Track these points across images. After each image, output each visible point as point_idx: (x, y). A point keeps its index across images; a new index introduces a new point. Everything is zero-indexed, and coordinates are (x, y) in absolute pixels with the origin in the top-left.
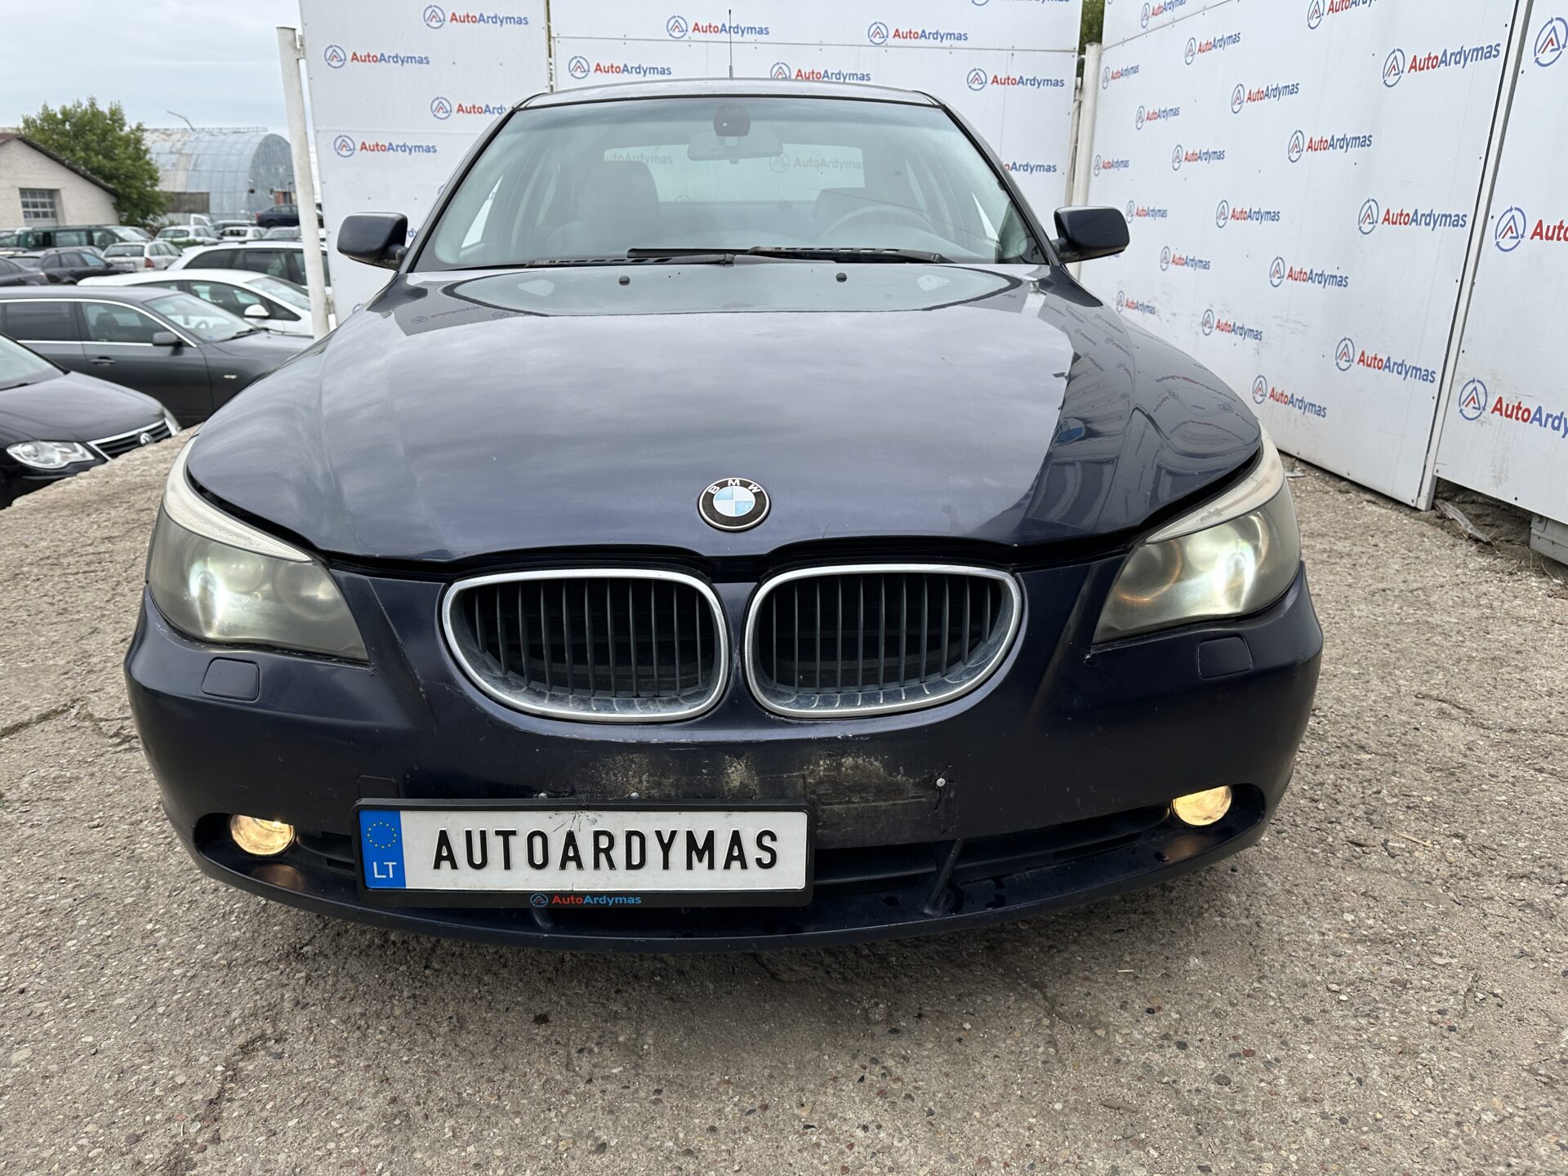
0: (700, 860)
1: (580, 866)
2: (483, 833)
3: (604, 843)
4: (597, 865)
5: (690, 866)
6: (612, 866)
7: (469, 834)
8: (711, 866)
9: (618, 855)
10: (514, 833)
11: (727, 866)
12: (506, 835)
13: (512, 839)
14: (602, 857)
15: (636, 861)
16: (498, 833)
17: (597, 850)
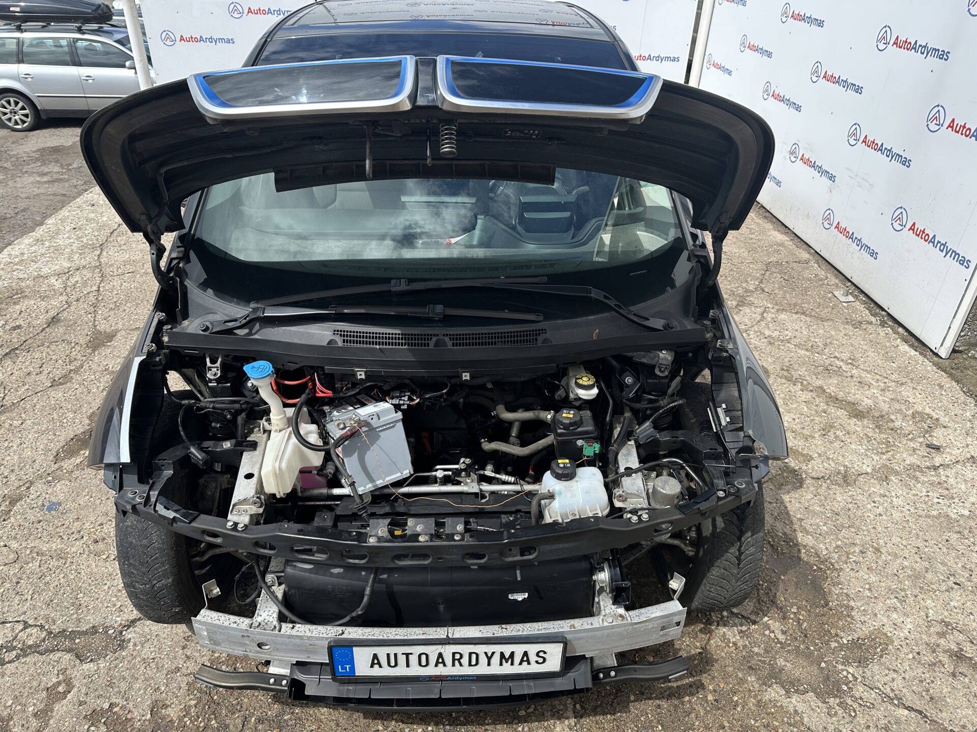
0: (507, 662)
1: (445, 665)
2: (396, 655)
3: (457, 656)
4: (453, 665)
5: (501, 664)
6: (461, 665)
7: (388, 655)
8: (512, 664)
9: (465, 661)
10: (411, 654)
11: (520, 664)
13: (410, 656)
14: (457, 662)
15: (474, 662)
17: (454, 660)
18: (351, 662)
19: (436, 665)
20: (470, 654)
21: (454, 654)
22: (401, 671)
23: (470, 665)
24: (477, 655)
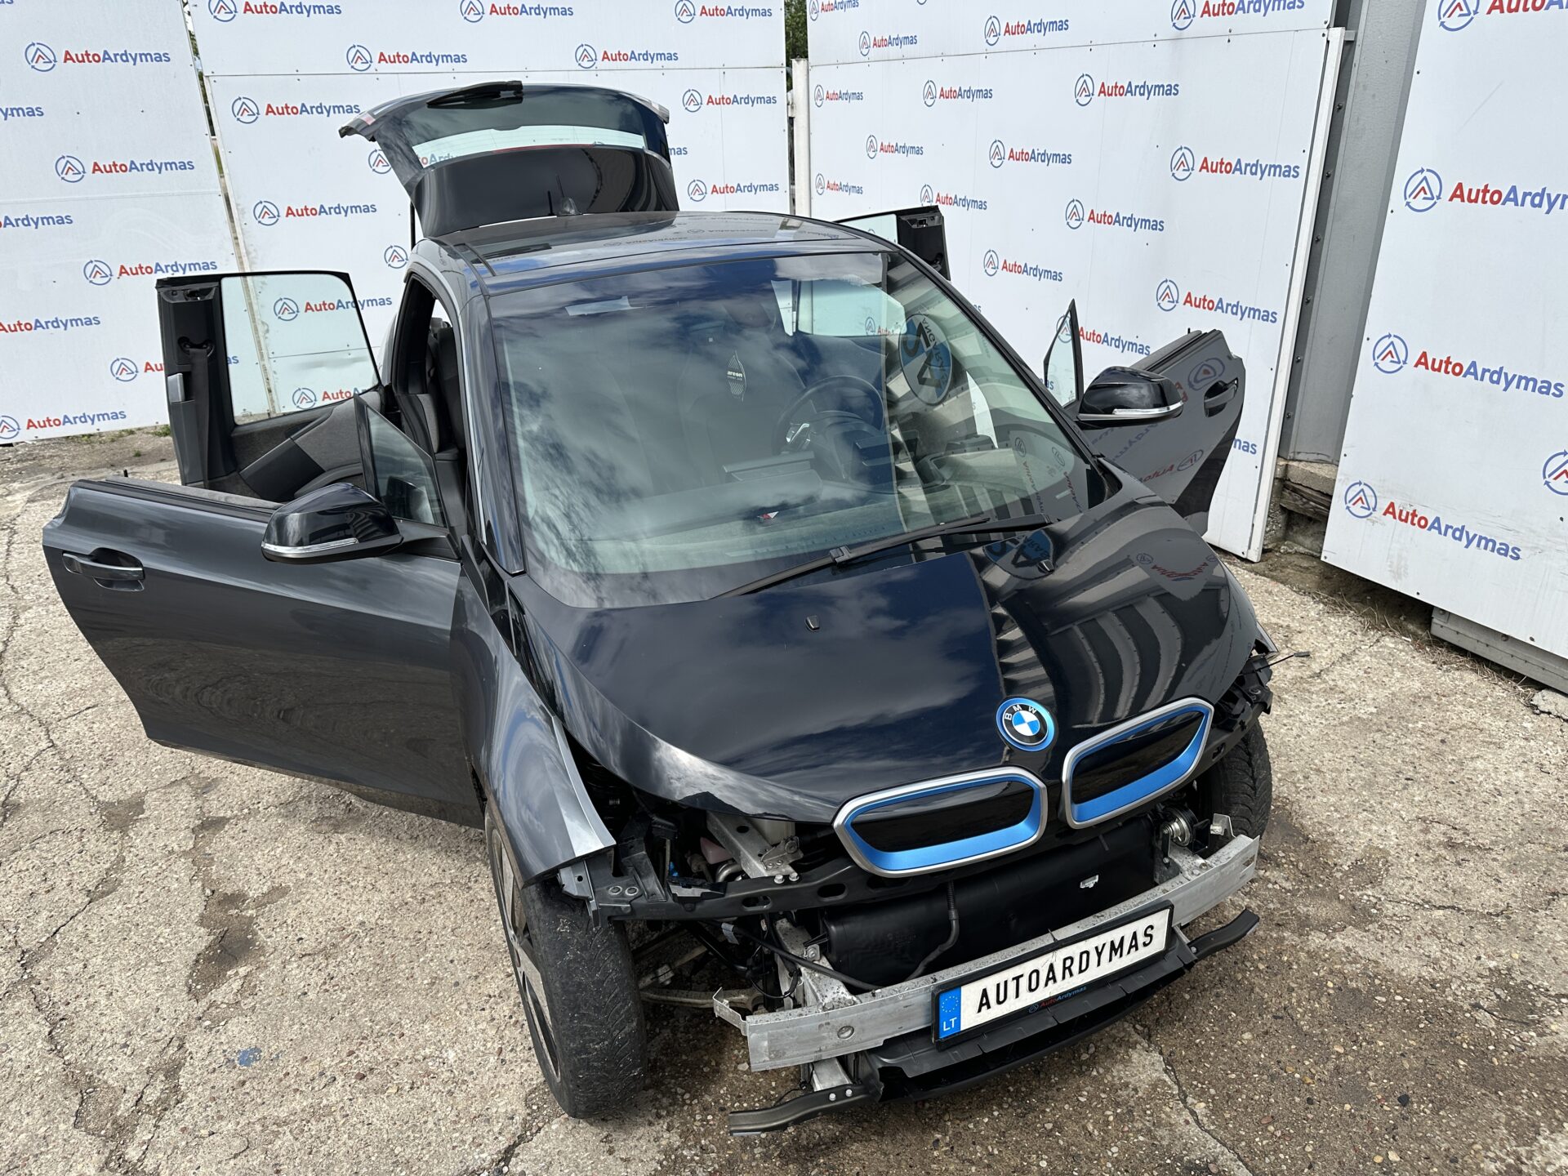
12: (1017, 979)
16: (1013, 979)
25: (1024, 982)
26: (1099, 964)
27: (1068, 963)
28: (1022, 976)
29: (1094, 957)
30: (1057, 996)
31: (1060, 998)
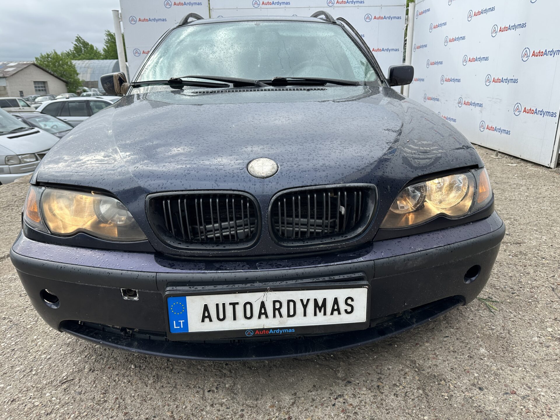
18: (185, 316)
19: (259, 317)
20: (289, 301)
21: (275, 302)
22: (228, 325)
23: (289, 316)
24: (295, 303)
25: (239, 309)
26: (305, 315)
27: (277, 305)
28: (237, 303)
29: (300, 308)
30: (269, 329)
31: (271, 331)
